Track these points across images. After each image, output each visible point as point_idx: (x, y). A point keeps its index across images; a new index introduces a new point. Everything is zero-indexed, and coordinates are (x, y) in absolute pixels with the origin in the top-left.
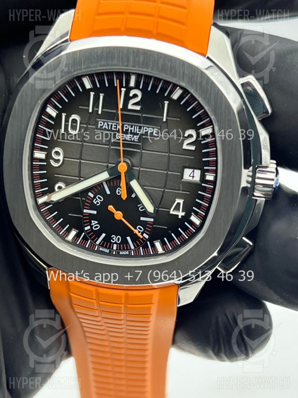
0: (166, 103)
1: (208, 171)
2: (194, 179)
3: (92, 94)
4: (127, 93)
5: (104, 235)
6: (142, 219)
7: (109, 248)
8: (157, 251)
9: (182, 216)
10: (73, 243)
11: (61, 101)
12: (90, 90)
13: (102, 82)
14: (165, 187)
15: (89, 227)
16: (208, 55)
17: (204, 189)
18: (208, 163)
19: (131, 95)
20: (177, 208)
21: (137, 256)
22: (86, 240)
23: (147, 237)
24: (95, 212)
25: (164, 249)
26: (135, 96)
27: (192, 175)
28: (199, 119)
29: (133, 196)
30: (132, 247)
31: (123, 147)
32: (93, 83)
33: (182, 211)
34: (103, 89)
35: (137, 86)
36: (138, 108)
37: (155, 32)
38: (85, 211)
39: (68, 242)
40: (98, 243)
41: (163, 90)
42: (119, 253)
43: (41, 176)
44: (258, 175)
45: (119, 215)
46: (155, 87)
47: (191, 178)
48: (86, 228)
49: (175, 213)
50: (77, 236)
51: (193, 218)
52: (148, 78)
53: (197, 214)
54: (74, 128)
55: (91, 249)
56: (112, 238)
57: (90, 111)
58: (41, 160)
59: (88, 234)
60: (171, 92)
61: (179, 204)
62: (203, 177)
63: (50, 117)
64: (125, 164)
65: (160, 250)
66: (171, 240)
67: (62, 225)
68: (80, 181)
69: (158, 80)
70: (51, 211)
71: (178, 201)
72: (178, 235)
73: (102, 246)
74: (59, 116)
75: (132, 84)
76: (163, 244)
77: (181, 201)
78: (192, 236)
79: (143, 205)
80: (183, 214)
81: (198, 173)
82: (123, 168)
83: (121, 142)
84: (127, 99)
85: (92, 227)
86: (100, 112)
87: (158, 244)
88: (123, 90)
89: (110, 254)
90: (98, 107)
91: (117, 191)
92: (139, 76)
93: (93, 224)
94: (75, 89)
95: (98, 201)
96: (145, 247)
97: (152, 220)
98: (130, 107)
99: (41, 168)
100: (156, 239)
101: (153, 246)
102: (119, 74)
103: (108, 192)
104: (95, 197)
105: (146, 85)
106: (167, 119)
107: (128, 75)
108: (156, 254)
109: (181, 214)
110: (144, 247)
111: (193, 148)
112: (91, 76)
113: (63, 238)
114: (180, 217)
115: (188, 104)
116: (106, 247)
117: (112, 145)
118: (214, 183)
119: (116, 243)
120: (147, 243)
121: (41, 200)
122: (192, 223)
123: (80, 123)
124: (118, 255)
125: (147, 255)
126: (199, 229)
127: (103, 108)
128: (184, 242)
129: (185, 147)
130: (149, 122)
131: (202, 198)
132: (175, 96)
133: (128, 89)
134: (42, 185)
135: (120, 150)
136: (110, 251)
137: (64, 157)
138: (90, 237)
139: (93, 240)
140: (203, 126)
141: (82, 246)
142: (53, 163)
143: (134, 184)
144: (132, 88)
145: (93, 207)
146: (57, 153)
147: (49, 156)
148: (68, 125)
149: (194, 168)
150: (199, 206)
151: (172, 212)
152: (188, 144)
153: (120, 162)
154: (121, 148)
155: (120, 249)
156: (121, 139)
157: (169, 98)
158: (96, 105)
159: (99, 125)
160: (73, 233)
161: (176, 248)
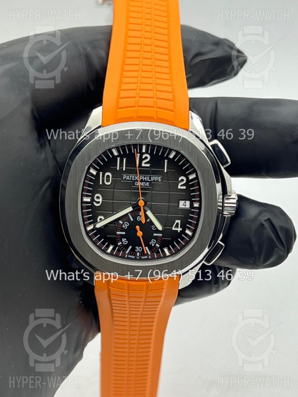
0: (166, 161)
1: (195, 201)
2: (186, 207)
3: (119, 159)
4: (141, 157)
5: (130, 247)
6: (155, 235)
7: (135, 255)
8: (166, 254)
9: (180, 231)
10: (111, 254)
11: (98, 164)
12: (117, 156)
13: (124, 151)
14: (168, 214)
15: (121, 243)
16: (190, 130)
17: (193, 213)
18: (194, 196)
19: (143, 157)
20: (177, 226)
21: (153, 259)
22: (119, 252)
23: (158, 246)
24: (124, 233)
25: (170, 253)
26: (146, 158)
27: (184, 205)
28: (187, 169)
29: (148, 221)
30: (149, 253)
31: (141, 190)
32: (119, 151)
33: (181, 228)
34: (125, 155)
35: (147, 152)
36: (148, 165)
37: (156, 118)
38: (118, 233)
39: (107, 254)
40: (127, 252)
41: (163, 153)
42: (141, 258)
43: (88, 213)
44: (226, 201)
45: (140, 234)
46: (158, 151)
47: (184, 206)
48: (119, 244)
49: (176, 229)
50: (114, 249)
51: (187, 232)
52: (153, 146)
53: (189, 228)
54: (108, 181)
55: (123, 257)
56: (136, 249)
57: (118, 169)
58: (87, 203)
59: (120, 247)
60: (169, 154)
61: (178, 223)
62: (191, 205)
63: (92, 175)
64: (142, 201)
65: (168, 253)
66: (174, 246)
67: (103, 243)
68: (113, 214)
69: (159, 147)
70: (95, 235)
71: (177, 221)
72: (178, 243)
73: (130, 254)
74: (98, 174)
75: (144, 151)
76: (169, 249)
77: (179, 222)
78: (187, 243)
79: (155, 226)
80: (181, 229)
81: (188, 203)
82: (141, 203)
83: (140, 187)
84: (141, 160)
85: (122, 242)
86: (124, 170)
87: (166, 250)
88: (139, 155)
89: (135, 259)
90: (123, 166)
91: (138, 218)
92: (148, 146)
93: (123, 241)
94: (107, 156)
95: (126, 226)
96: (158, 252)
97: (161, 235)
98: (143, 165)
99: (88, 208)
100: (165, 247)
101: (163, 252)
102: (135, 146)
103: (132, 220)
104: (123, 224)
105: (152, 150)
106: (167, 171)
107: (141, 146)
108: (165, 256)
109: (179, 229)
110: (156, 253)
111: (184, 188)
112: (117, 148)
113: (104, 251)
114: (179, 231)
115: (179, 160)
116: (132, 255)
117: (133, 190)
118: (200, 208)
119: (139, 251)
120: (158, 250)
121: (89, 228)
122: (186, 235)
123: (112, 177)
124: (140, 259)
125: (159, 258)
126: (191, 238)
127: (126, 166)
128: (183, 247)
129: (179, 187)
130: (155, 173)
131: (192, 218)
132: (171, 156)
133: (142, 154)
134: (89, 219)
135: (139, 192)
136: (135, 257)
137: (103, 199)
138: (122, 249)
139: (124, 251)
140: (190, 174)
141: (117, 256)
142: (95, 204)
143: (149, 213)
144: (144, 153)
145: (123, 230)
146: (98, 197)
147: (93, 200)
148: (104, 179)
149: (185, 200)
150: (190, 223)
151: (173, 229)
152: (181, 185)
153: (140, 200)
154: (140, 191)
155: (142, 255)
156: (140, 185)
157: (167, 158)
158: (121, 165)
159: (124, 178)
160: (111, 247)
161: (177, 252)
